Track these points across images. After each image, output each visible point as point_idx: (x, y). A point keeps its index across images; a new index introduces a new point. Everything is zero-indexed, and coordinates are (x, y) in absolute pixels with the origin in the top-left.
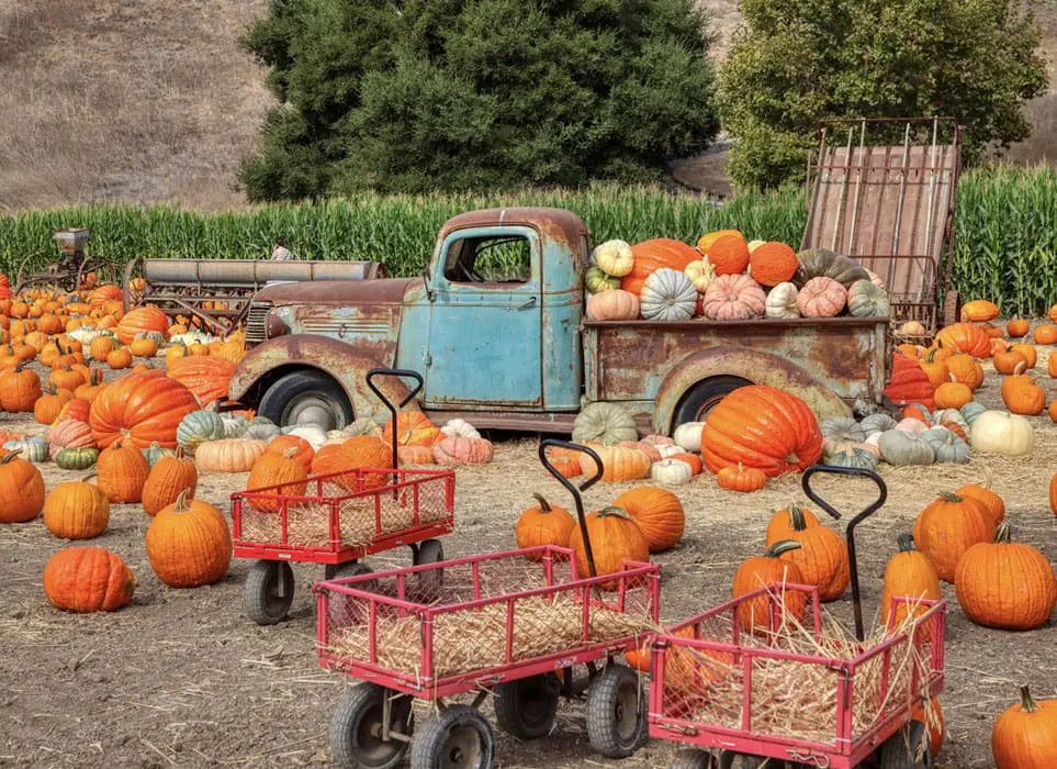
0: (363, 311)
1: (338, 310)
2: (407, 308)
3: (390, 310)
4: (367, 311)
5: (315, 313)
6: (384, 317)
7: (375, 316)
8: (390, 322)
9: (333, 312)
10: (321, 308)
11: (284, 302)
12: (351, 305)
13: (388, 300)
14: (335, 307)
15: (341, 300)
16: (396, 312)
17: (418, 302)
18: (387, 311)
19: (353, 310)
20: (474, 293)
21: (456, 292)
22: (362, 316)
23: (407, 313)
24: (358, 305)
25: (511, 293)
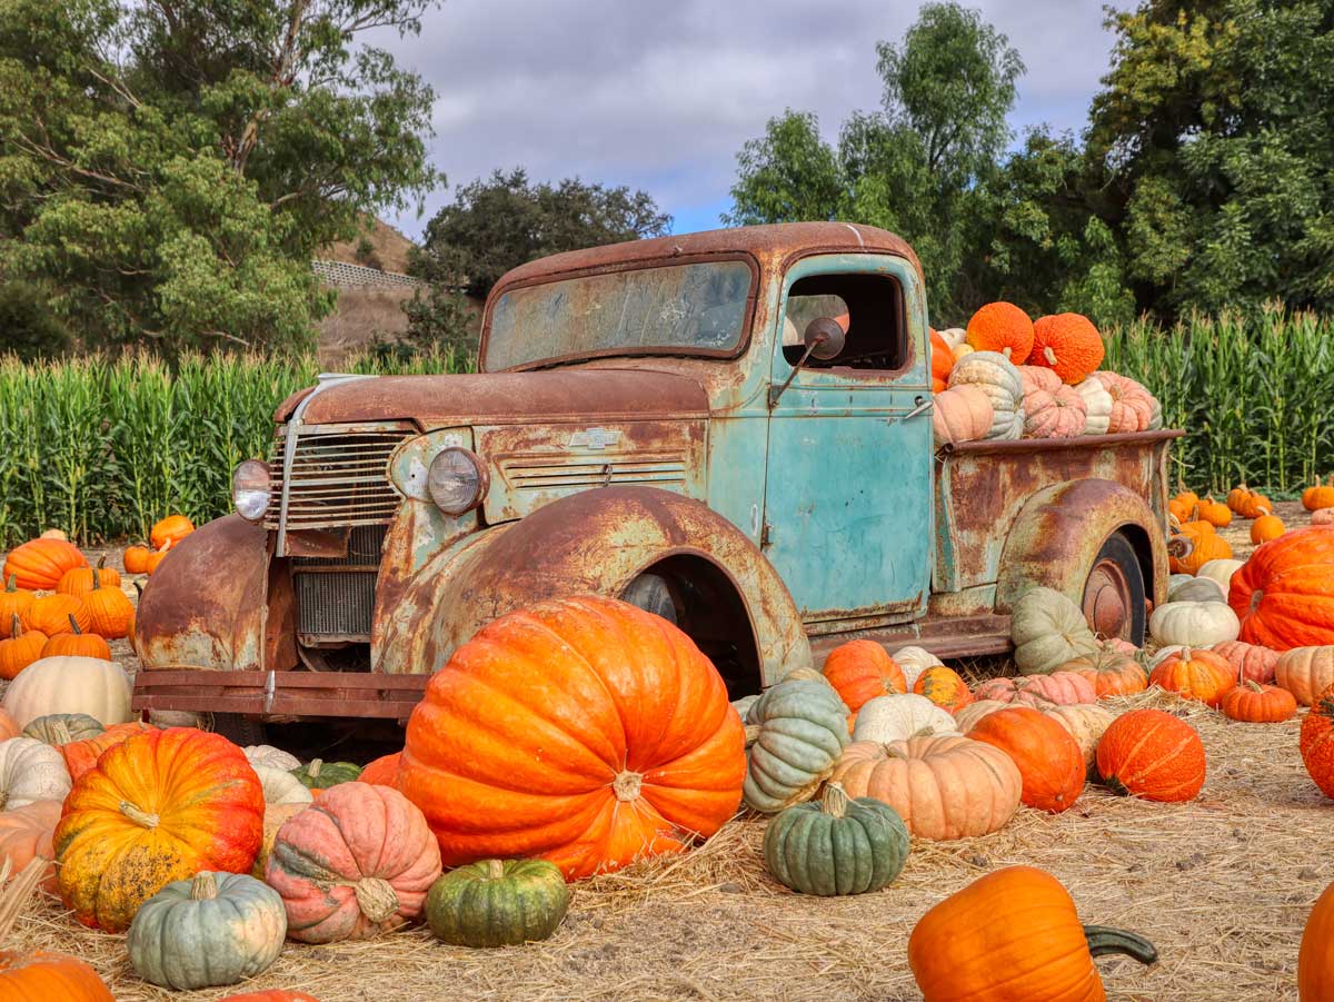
0: (632, 435)
1: (578, 433)
2: (719, 424)
3: (686, 430)
4: (640, 433)
5: (528, 443)
6: (674, 446)
7: (656, 444)
8: (687, 457)
9: (570, 440)
10: (542, 432)
11: (451, 420)
12: (607, 422)
13: (679, 409)
14: (572, 427)
15: (579, 410)
16: (697, 434)
17: (741, 411)
18: (679, 432)
19: (614, 434)
20: (837, 388)
21: (807, 388)
22: (631, 445)
23: (719, 433)
24: (620, 421)
25: (891, 388)
